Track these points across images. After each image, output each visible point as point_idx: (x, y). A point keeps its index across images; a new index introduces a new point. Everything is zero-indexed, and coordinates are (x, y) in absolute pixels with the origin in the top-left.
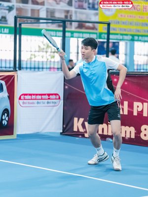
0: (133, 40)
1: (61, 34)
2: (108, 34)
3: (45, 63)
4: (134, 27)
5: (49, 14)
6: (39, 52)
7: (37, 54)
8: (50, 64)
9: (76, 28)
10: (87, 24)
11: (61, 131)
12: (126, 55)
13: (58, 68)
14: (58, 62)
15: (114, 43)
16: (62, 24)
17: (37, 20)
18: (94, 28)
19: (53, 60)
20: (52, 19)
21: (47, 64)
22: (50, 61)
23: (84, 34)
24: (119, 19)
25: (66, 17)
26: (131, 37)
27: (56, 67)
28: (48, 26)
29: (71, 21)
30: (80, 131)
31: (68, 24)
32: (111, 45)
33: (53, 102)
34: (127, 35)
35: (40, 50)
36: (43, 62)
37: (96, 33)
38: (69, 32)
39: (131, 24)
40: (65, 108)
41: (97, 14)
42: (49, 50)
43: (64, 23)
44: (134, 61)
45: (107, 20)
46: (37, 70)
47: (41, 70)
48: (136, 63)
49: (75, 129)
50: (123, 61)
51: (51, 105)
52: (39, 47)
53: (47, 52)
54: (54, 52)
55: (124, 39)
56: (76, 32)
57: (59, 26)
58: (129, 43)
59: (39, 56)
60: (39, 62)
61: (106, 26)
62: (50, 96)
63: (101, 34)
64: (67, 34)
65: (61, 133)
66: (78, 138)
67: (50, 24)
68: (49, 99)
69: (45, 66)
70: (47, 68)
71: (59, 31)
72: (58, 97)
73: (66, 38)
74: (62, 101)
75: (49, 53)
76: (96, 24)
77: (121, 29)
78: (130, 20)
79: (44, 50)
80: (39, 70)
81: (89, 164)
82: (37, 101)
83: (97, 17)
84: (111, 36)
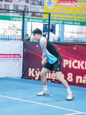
0: (63, 24)
1: (22, 19)
2: (49, 20)
3: (12, 36)
4: (64, 16)
5: (15, 7)
6: (9, 29)
7: (7, 31)
8: (15, 37)
9: (31, 16)
10: (37, 14)
11: (22, 76)
12: (59, 32)
13: (20, 39)
14: (20, 36)
15: (53, 25)
16: (22, 13)
17: (8, 11)
18: (41, 16)
19: (17, 34)
20: (16, 11)
21: (13, 37)
22: (16, 35)
23: (35, 20)
24: (55, 11)
25: (25, 9)
26: (62, 22)
27: (19, 38)
28: (14, 15)
29: (28, 12)
30: (33, 76)
31: (26, 13)
32: (51, 26)
33: (16, 59)
34: (60, 20)
35: (10, 28)
36: (11, 35)
37: (42, 19)
38: (26, 18)
39: (62, 14)
40: (24, 62)
41: (43, 8)
42: (15, 29)
43: (23, 13)
44: (64, 36)
45: (48, 12)
46: (7, 40)
47: (10, 40)
48: (65, 37)
49: (30, 75)
50: (58, 36)
51: (16, 61)
52: (9, 27)
53: (13, 30)
54: (18, 30)
55: (58, 23)
56: (31, 18)
57: (21, 15)
58: (61, 25)
59: (9, 32)
60: (9, 35)
61: (48, 15)
62: (15, 56)
63: (45, 20)
64: (25, 20)
65: (21, 77)
66: (31, 80)
67: (15, 14)
68: (14, 57)
69: (12, 38)
70: (13, 39)
71: (21, 17)
72: (19, 56)
73: (25, 22)
74: (22, 59)
75: (15, 31)
76: (42, 14)
77: (57, 17)
78: (62, 12)
79: (12, 29)
80: (8, 40)
81: (38, 95)
82: (7, 58)
83: (43, 10)
84: (51, 21)
